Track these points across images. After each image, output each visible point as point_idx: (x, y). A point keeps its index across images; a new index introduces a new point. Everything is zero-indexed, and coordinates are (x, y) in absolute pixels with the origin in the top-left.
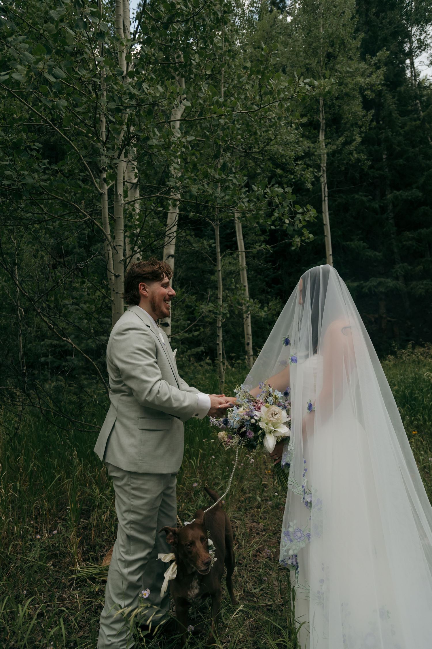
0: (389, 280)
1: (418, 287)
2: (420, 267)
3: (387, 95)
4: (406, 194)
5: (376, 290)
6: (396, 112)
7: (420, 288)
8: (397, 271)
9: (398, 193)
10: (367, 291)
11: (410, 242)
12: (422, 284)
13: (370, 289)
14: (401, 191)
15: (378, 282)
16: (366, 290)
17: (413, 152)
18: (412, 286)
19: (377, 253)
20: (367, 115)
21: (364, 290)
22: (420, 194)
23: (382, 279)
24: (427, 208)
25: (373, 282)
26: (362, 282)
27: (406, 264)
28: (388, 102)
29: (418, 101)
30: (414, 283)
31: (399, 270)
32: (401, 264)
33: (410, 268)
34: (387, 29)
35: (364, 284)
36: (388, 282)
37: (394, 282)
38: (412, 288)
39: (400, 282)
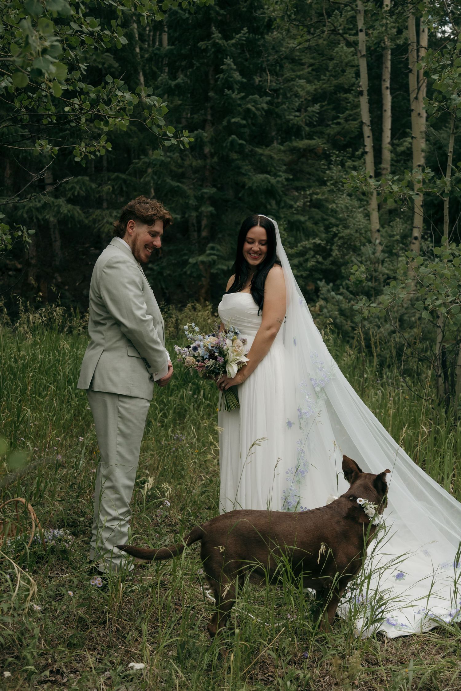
1: (105, 220)
2: (107, 188)
5: (40, 217)
7: (107, 222)
8: (73, 188)
10: (25, 216)
15: (42, 202)
18: (94, 217)
21: (20, 212)
22: (116, 65)
30: (98, 212)
31: (78, 188)
32: (79, 177)
33: (94, 186)
36: (59, 206)
37: (69, 206)
38: (94, 221)
39: (78, 208)
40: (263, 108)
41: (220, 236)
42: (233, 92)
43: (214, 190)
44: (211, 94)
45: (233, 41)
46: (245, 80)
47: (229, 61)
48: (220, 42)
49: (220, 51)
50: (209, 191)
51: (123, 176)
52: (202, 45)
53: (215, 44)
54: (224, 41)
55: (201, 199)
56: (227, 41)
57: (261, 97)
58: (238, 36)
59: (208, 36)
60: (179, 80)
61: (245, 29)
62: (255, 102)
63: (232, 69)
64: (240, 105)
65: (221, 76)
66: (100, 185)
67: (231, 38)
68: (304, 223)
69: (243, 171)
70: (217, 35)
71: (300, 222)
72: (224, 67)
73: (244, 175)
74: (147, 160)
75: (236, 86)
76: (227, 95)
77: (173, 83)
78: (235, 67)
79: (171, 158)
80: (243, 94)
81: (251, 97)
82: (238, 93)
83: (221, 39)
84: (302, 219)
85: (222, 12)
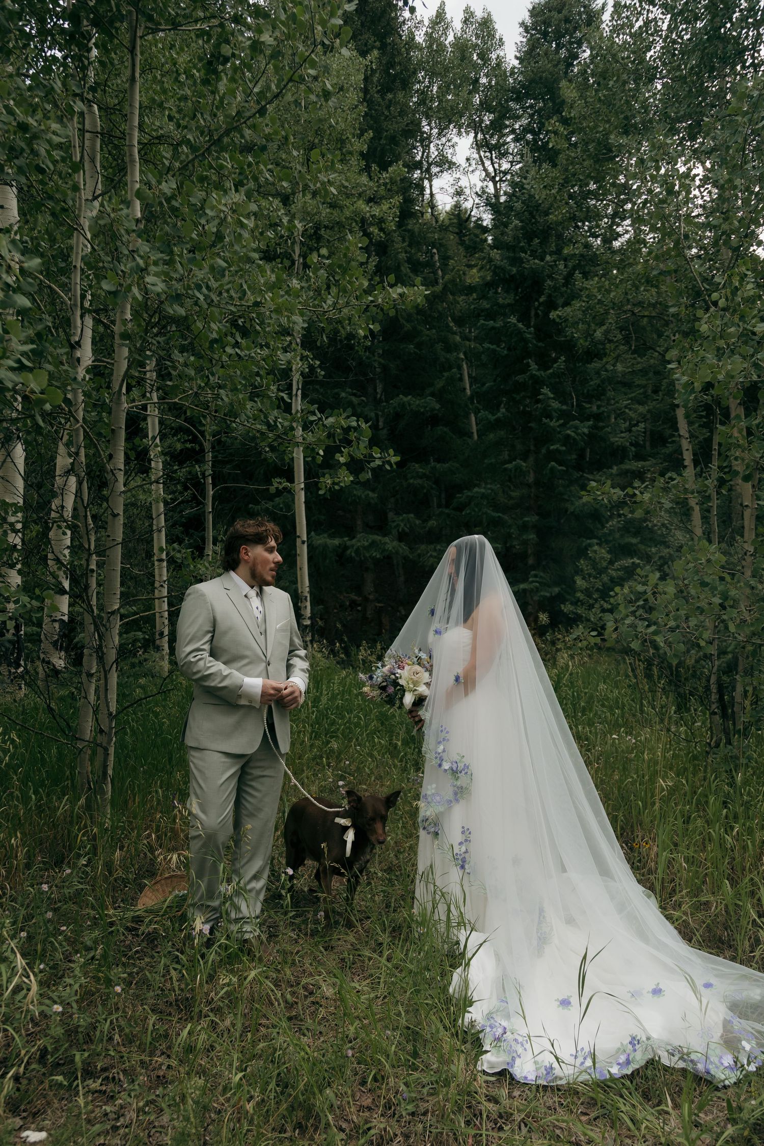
0: (387, 539)
1: (429, 555)
2: (432, 523)
3: (395, 235)
4: (418, 402)
5: (367, 555)
6: (407, 265)
7: (431, 556)
8: (398, 525)
9: (405, 399)
10: (353, 554)
11: (419, 481)
12: (435, 550)
13: (357, 551)
14: (410, 397)
15: (370, 541)
16: (350, 552)
17: (427, 336)
19: (371, 494)
20: (367, 263)
21: (348, 552)
22: (438, 406)
23: (378, 538)
24: (445, 429)
25: (362, 540)
26: (346, 539)
27: (412, 515)
28: (397, 246)
29: (435, 251)
30: (423, 547)
31: (402, 525)
32: (405, 515)
33: (418, 522)
34: (397, 123)
35: (349, 543)
36: (385, 543)
37: (395, 543)
38: (419, 555)
39: (402, 544)
40: (584, 433)
41: (544, 563)
42: (551, 420)
43: (537, 518)
44: (532, 425)
45: (551, 371)
46: (564, 407)
47: (545, 390)
48: (537, 373)
49: (538, 383)
50: (532, 519)
51: (447, 511)
52: (520, 378)
53: (532, 376)
54: (542, 372)
55: (524, 528)
56: (545, 371)
57: (582, 422)
58: (555, 365)
59: (525, 369)
60: (499, 415)
61: (563, 358)
62: (577, 428)
63: (549, 398)
64: (559, 433)
65: (539, 405)
66: (425, 521)
67: (549, 368)
68: (635, 545)
69: (566, 497)
70: (534, 366)
71: (632, 544)
72: (541, 397)
73: (568, 501)
74: (469, 494)
75: (555, 414)
76: (545, 424)
77: (492, 418)
78: (552, 396)
79: (492, 490)
80: (561, 421)
81: (571, 423)
82: (557, 420)
83: (539, 370)
84: (634, 541)
85: (540, 344)
